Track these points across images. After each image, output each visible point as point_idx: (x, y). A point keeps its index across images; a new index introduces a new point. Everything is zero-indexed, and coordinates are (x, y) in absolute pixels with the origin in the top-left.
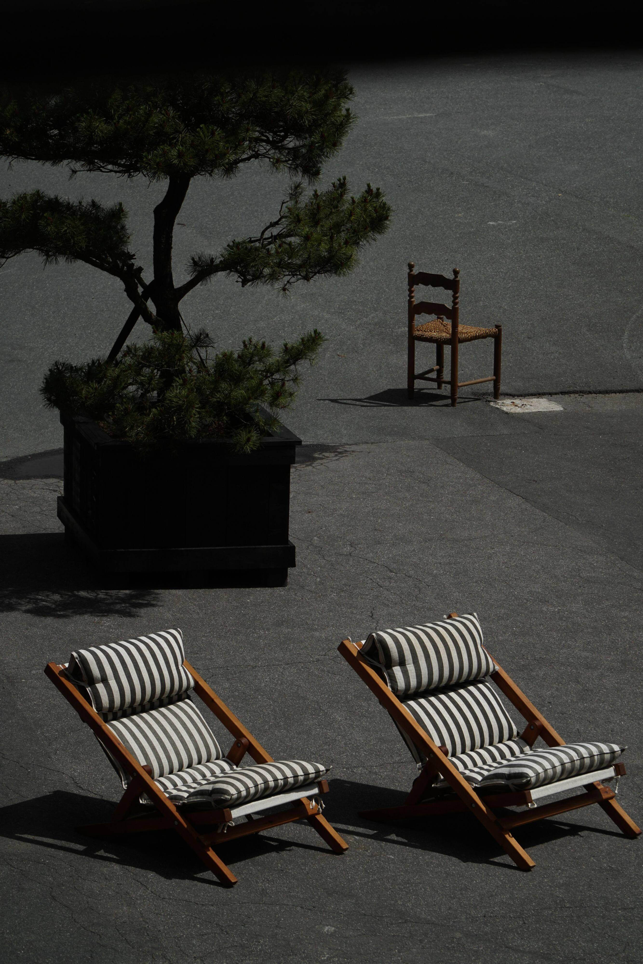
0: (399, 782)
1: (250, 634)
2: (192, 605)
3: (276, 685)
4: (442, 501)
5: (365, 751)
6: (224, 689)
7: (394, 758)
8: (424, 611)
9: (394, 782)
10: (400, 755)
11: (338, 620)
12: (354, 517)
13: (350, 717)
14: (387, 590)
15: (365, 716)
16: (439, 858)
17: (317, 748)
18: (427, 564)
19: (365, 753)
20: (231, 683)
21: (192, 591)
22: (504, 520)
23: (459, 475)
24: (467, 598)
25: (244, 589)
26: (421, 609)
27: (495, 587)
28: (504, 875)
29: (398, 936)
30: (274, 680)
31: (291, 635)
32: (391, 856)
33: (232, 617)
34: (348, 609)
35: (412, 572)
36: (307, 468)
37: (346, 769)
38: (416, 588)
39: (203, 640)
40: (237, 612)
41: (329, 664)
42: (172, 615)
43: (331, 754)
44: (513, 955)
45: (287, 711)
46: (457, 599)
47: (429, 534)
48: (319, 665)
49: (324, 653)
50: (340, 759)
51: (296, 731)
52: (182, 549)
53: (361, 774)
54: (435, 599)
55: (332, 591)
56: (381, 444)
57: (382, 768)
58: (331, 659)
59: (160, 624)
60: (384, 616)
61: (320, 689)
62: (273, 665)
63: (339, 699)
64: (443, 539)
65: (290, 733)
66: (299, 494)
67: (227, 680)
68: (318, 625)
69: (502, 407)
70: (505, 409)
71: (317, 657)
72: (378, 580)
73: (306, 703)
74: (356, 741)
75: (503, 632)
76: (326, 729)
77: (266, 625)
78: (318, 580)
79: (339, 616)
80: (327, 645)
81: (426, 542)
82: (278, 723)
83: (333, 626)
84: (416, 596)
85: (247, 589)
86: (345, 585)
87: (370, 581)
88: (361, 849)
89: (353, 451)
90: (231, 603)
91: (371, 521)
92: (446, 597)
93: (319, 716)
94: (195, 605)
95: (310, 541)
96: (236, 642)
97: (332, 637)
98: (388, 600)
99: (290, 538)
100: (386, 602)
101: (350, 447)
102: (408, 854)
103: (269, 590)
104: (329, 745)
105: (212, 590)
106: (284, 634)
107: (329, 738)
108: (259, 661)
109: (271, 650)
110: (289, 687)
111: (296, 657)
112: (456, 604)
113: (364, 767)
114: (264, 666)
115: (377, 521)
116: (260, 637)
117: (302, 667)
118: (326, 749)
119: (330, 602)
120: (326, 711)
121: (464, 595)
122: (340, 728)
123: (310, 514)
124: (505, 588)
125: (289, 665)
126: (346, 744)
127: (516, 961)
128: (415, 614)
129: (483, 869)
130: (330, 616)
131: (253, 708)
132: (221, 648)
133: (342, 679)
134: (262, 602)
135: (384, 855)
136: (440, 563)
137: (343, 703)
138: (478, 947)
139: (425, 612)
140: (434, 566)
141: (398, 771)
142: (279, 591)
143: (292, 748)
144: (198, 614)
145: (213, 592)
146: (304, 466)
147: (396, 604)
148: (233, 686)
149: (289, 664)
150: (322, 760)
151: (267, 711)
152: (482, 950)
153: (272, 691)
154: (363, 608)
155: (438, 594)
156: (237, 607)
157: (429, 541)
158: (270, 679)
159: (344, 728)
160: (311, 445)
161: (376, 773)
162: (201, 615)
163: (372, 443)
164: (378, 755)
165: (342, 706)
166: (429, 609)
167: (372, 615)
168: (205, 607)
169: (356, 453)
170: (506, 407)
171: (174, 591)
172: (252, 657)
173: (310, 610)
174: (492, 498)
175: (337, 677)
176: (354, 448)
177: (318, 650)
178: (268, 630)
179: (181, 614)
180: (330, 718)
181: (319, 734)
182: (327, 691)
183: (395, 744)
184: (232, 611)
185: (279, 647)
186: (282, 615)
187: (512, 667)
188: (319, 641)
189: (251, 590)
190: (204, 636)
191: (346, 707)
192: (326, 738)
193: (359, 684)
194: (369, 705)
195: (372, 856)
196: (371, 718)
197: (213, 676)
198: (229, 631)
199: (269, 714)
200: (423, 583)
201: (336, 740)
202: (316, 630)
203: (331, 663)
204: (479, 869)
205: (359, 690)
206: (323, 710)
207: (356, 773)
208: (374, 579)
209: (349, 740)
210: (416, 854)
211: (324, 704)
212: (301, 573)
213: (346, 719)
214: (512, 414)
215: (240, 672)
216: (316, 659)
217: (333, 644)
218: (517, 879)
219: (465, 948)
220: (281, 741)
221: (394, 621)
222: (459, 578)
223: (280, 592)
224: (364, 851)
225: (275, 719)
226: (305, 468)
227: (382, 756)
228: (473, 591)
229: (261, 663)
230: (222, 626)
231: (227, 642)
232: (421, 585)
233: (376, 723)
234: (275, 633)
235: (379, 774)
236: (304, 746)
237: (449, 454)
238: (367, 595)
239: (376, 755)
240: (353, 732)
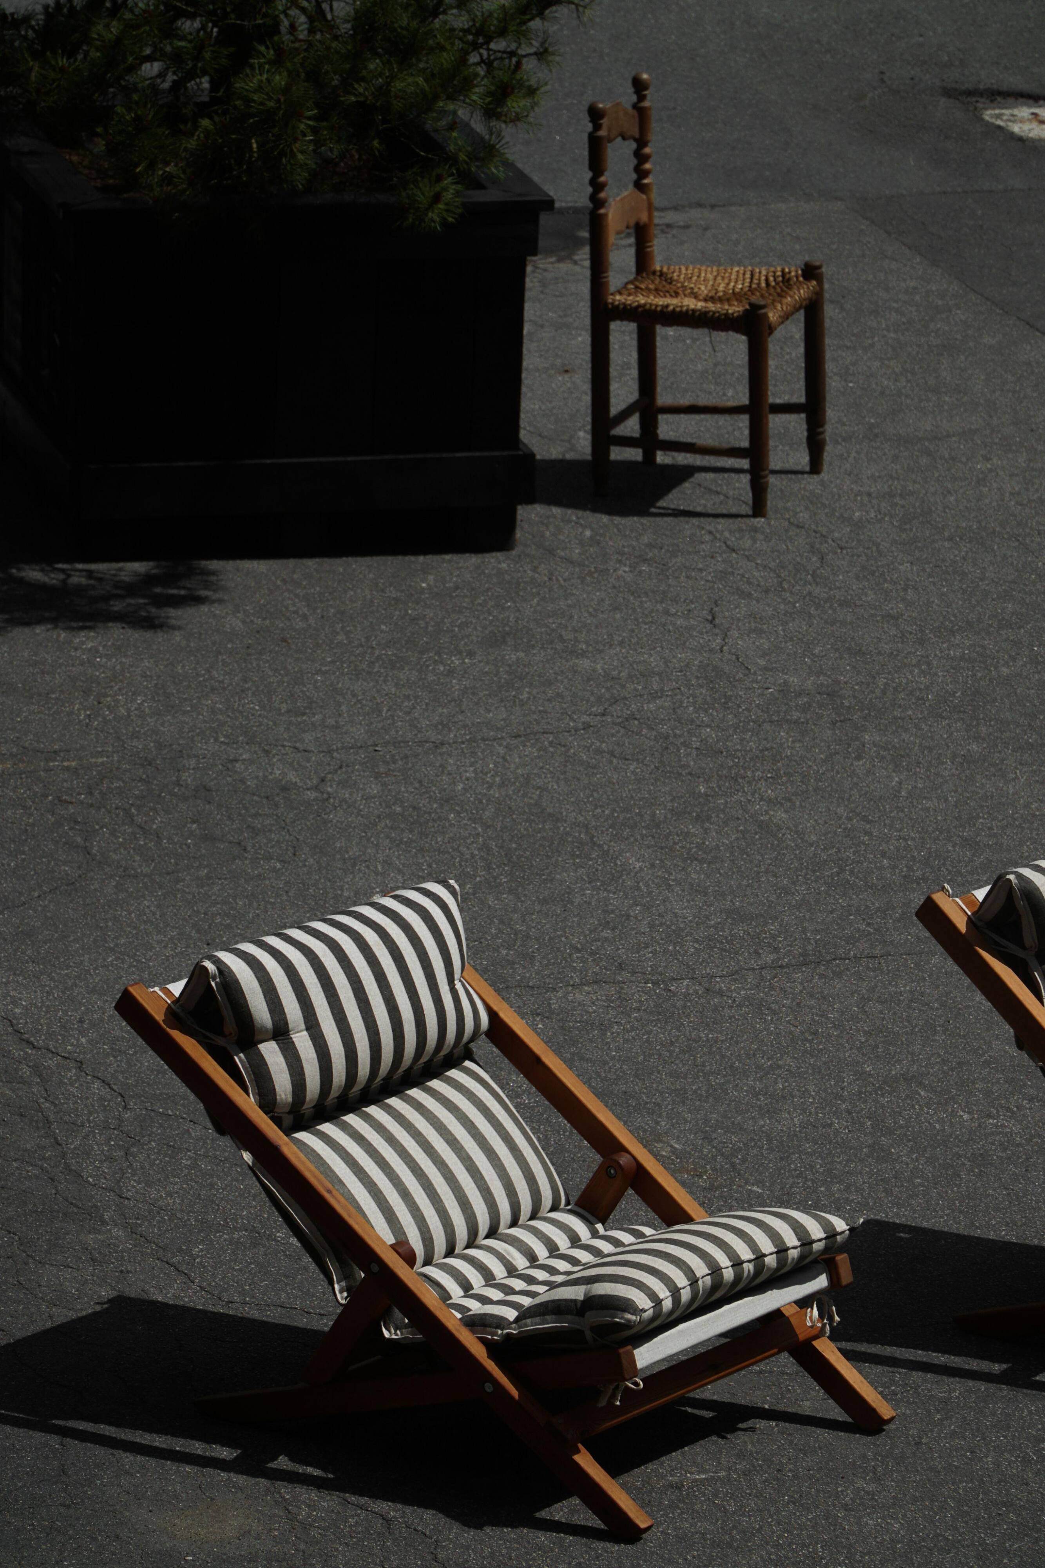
0: (774, 1013)
1: (428, 666)
2: (292, 596)
3: (490, 788)
4: (872, 345)
5: (697, 941)
6: (368, 798)
7: (763, 956)
8: (831, 607)
9: (762, 1014)
10: (776, 950)
11: (633, 631)
12: (672, 383)
13: (661, 860)
14: (748, 558)
15: (696, 859)
16: (863, 1190)
17: (585, 936)
18: (839, 496)
19: (697, 946)
20: (384, 785)
21: (291, 563)
22: (1014, 392)
23: (913, 284)
24: (930, 576)
25: (413, 558)
26: (826, 602)
27: (993, 550)
28: (1007, 1224)
29: (771, 1372)
30: (486, 774)
31: (525, 666)
32: (755, 1188)
33: (385, 624)
34: (657, 602)
35: (804, 516)
36: (561, 265)
37: (653, 983)
38: (813, 553)
39: (316, 681)
40: (397, 613)
41: (613, 735)
42: (244, 622)
43: (618, 949)
44: (1026, 1405)
45: (516, 849)
46: (908, 580)
47: (844, 424)
48: (589, 738)
49: (601, 710)
50: (639, 961)
51: (538, 897)
52: (268, 461)
53: (687, 995)
54: (857, 578)
55: (620, 561)
56: (733, 208)
57: (735, 980)
58: (619, 724)
59: (214, 643)
60: (739, 620)
61: (592, 795)
62: (483, 739)
63: (637, 819)
64: (876, 436)
65: (522, 902)
66: (542, 326)
67: (376, 778)
68: (587, 643)
69: (1010, 124)
70: (1016, 129)
71: (585, 718)
72: (727, 534)
73: (558, 828)
74: (676, 917)
75: (1010, 656)
76: (605, 890)
77: (466, 644)
78: (588, 533)
79: (636, 619)
80: (607, 689)
81: (837, 442)
82: (495, 878)
83: (621, 643)
84: (814, 571)
85: (421, 558)
86: (650, 546)
87: (707, 538)
88: (688, 1172)
89: (669, 226)
90: (383, 591)
91: (710, 393)
92: (883, 574)
93: (591, 859)
94: (297, 596)
95: (569, 441)
96: (396, 685)
97: (620, 673)
98: (749, 583)
99: (523, 435)
100: (746, 588)
101: (662, 214)
102: (794, 1183)
103: (472, 560)
104: (613, 930)
105: (338, 561)
106: (510, 666)
107: (613, 912)
108: (450, 730)
109: (477, 704)
110: (519, 791)
111: (536, 720)
112: (905, 590)
113: (693, 978)
114: (463, 743)
115: (724, 395)
116: (451, 672)
117: (551, 743)
118: (606, 939)
119: (614, 587)
120: (606, 847)
121: (924, 570)
122: (638, 888)
123: (567, 377)
124: (1016, 554)
125: (519, 739)
126: (651, 926)
127: (1031, 1419)
128: (810, 616)
129: (961, 1212)
130: (614, 619)
131: (437, 843)
132: (359, 701)
133: (642, 771)
134: (457, 588)
135: (740, 1186)
136: (869, 494)
137: (647, 827)
138: (950, 1391)
139: (835, 611)
140: (856, 500)
141: (771, 988)
142: (495, 561)
143: (528, 936)
144: (305, 617)
145: (339, 566)
146: (553, 259)
147: (767, 591)
148: (390, 790)
149: (519, 736)
150: (598, 965)
151: (468, 848)
152: (957, 1397)
153: (481, 802)
154: (692, 602)
155: (864, 568)
156: (397, 600)
157: (844, 440)
158: (476, 774)
159: (648, 886)
160: (570, 208)
161: (721, 993)
162: (312, 621)
163: (713, 207)
164: (725, 951)
165: (643, 837)
166: (844, 603)
167: (714, 618)
168: (321, 601)
169: (674, 232)
170: (1020, 125)
171: (248, 565)
172: (434, 722)
173: (569, 606)
174: (987, 340)
175: (632, 768)
176: (671, 217)
177: (588, 701)
178: (471, 654)
179: (264, 619)
180: (616, 865)
181: (590, 903)
182: (609, 799)
183: (766, 924)
184: (385, 609)
185: (496, 696)
186: (503, 620)
187: (1030, 738)
188: (589, 680)
189: (429, 558)
190: (318, 672)
191: (653, 837)
192: (606, 912)
193: (682, 781)
194: (706, 831)
195: (712, 1188)
196: (709, 863)
197: (341, 767)
198: (379, 658)
199: (473, 856)
200: (830, 541)
201: (628, 917)
202: (583, 654)
203: (618, 732)
204: (953, 1211)
205: (682, 797)
206: (600, 846)
207: (675, 994)
208: (717, 531)
209: (659, 915)
210: (813, 1181)
211: (603, 832)
212: (548, 517)
213: (653, 866)
214: (1033, 140)
215: (406, 757)
216: (584, 723)
217: (623, 687)
218: (1037, 1232)
219: (919, 1394)
220: (502, 922)
221: (762, 631)
222: (911, 530)
223: (499, 563)
224: (693, 1176)
225: (488, 867)
226: (556, 265)
227: (737, 953)
228: (944, 561)
229: (455, 736)
230: (362, 646)
231: (374, 686)
232: (824, 547)
233: (720, 874)
234: (487, 663)
235: (729, 994)
236: (555, 931)
237: (889, 233)
238: (701, 570)
239: (722, 950)
240: (668, 898)
